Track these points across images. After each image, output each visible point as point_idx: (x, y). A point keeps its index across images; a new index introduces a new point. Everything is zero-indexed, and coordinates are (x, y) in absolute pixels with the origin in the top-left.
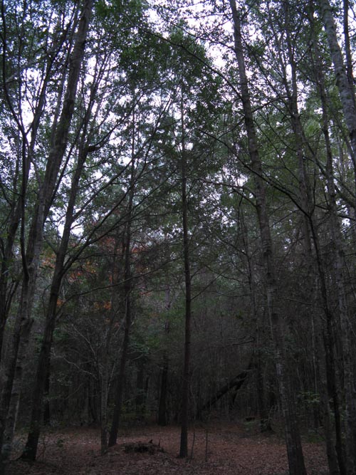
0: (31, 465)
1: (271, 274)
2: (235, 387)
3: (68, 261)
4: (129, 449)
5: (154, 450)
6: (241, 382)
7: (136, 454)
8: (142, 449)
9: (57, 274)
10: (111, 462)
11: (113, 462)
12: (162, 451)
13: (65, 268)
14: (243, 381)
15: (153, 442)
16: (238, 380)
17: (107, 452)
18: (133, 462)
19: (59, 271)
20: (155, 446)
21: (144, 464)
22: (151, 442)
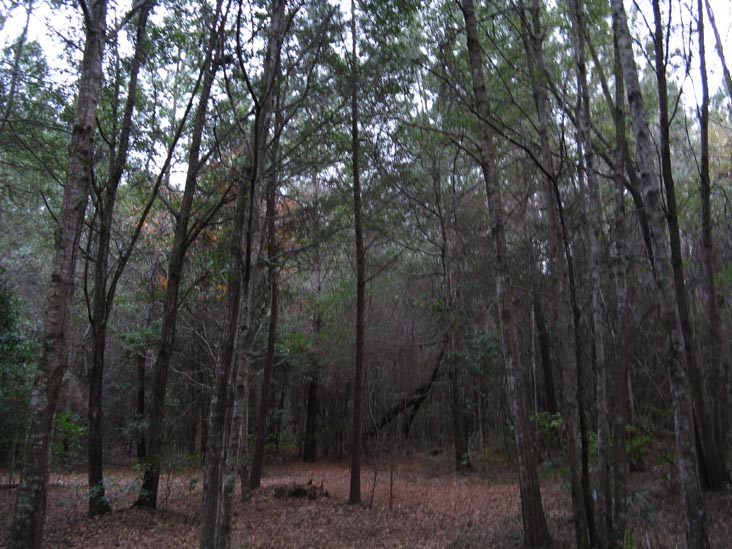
0: (153, 515)
1: (502, 258)
2: (413, 407)
3: (194, 226)
4: (280, 493)
5: (315, 494)
6: (421, 400)
7: (290, 500)
8: (298, 493)
9: (177, 246)
10: (259, 510)
11: (261, 510)
12: (327, 495)
13: (190, 238)
14: (424, 398)
15: (313, 483)
16: (417, 397)
17: (250, 497)
18: (291, 509)
19: (180, 242)
20: (315, 488)
21: (310, 511)
22: (310, 483)
